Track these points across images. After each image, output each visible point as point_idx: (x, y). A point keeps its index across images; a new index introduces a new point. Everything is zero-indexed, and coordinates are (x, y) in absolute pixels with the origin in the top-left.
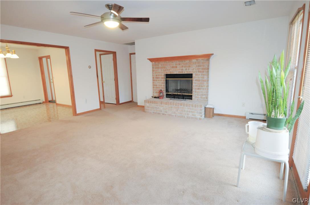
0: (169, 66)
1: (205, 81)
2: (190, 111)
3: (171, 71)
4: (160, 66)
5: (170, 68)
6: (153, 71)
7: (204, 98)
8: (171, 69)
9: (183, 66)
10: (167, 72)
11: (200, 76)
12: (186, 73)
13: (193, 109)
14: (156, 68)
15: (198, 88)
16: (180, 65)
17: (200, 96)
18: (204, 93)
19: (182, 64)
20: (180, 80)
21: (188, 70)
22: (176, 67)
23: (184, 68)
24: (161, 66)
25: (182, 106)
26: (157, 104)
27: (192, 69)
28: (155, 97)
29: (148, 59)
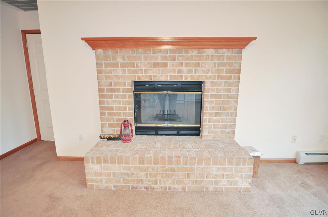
0: (146, 62)
1: (231, 98)
2: (224, 175)
3: (149, 73)
4: (120, 60)
5: (147, 67)
6: (99, 72)
7: (229, 133)
8: (150, 70)
9: (182, 64)
10: (141, 75)
11: (222, 87)
12: (189, 80)
13: (232, 170)
14: (107, 65)
15: (215, 113)
16: (174, 60)
17: (219, 130)
18: (230, 122)
19: (181, 58)
20: (169, 95)
21: (195, 72)
22: (165, 65)
23: (184, 68)
24: (124, 59)
25: (203, 165)
26: (126, 163)
27: (204, 72)
28: (110, 139)
29: (83, 39)
